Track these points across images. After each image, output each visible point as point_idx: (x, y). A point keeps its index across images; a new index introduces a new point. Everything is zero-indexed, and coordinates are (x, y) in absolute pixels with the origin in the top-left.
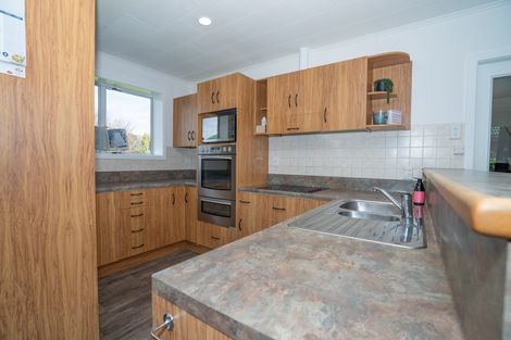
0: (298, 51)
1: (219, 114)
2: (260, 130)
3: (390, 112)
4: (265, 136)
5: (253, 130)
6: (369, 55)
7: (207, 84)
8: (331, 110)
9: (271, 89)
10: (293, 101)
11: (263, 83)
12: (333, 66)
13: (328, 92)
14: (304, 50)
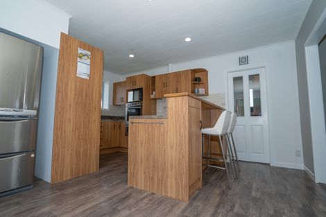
0: (168, 65)
1: (134, 90)
2: (152, 96)
3: (200, 89)
4: (155, 99)
5: (150, 96)
6: (192, 68)
7: (131, 77)
8: (179, 88)
9: (157, 80)
10: (165, 85)
11: (154, 77)
12: (179, 72)
13: (178, 82)
14: (170, 65)
